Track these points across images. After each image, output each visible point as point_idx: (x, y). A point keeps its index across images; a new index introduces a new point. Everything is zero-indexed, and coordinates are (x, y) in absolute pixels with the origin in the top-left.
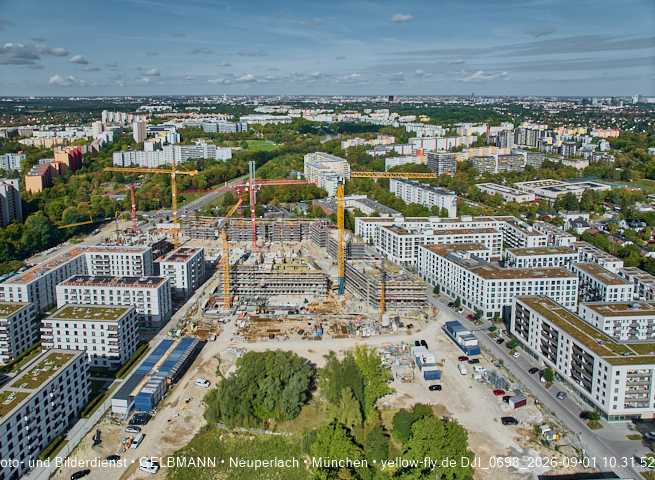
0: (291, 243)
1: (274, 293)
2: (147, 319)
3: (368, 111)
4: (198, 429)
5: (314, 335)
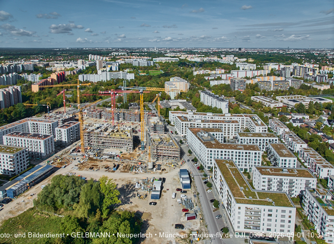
0: (135, 122)
1: (108, 147)
2: (40, 155)
3: (222, 56)
4: (28, 209)
5: (112, 170)
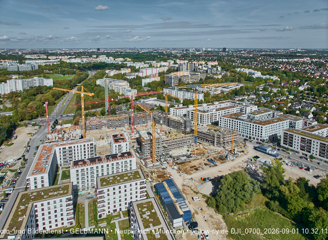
4: (222, 219)
5: (212, 164)
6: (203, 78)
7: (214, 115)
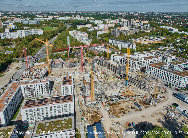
5: (137, 108)
6: (137, 32)
7: (143, 62)
